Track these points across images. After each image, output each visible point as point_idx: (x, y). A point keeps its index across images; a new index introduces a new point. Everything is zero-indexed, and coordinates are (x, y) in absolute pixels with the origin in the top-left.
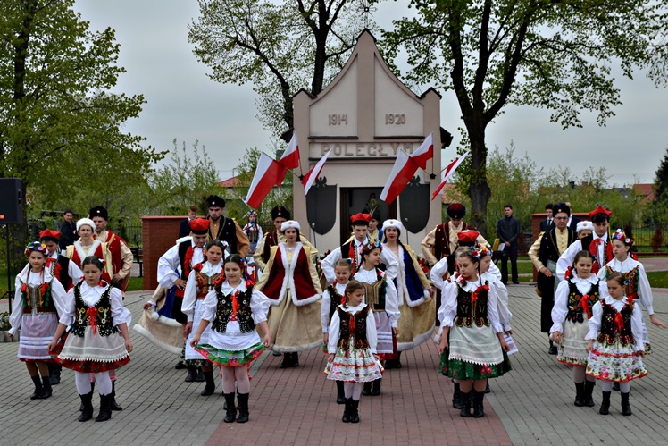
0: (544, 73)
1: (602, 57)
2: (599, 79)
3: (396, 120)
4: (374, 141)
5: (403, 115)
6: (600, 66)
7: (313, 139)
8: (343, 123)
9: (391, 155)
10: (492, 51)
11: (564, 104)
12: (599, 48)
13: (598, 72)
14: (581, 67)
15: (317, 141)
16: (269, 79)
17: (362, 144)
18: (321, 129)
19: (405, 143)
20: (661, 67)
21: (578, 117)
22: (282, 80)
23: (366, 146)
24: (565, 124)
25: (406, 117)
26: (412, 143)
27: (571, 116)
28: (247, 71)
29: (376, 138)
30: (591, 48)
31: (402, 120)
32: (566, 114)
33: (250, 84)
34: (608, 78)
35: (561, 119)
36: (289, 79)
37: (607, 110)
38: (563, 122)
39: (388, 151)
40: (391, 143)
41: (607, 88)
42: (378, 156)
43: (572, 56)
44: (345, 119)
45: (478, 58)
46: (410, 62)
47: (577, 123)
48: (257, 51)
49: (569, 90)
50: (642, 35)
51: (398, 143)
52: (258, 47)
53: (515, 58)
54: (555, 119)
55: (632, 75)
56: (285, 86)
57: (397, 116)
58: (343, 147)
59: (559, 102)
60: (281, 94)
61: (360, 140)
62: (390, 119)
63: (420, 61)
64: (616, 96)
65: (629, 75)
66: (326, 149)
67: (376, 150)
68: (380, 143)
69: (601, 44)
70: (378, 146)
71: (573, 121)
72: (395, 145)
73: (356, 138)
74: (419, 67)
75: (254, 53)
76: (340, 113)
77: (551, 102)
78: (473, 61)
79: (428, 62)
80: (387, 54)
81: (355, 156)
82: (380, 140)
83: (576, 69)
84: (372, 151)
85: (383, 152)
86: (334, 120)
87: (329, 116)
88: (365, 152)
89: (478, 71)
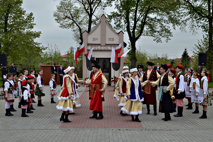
0: (151, 27)
1: (167, 23)
2: (166, 29)
3: (111, 39)
4: (105, 45)
5: (113, 38)
6: (167, 26)
7: (88, 44)
8: (97, 40)
9: (110, 49)
10: (138, 21)
11: (157, 36)
12: (167, 21)
13: (166, 27)
14: (162, 26)
16: (76, 27)
17: (102, 46)
18: (91, 41)
19: (114, 46)
20: (183, 26)
21: (161, 40)
23: (103, 47)
24: (157, 42)
26: (116, 46)
28: (70, 25)
29: (106, 44)
30: (165, 21)
31: (113, 39)
32: (158, 39)
34: (169, 29)
35: (156, 40)
36: (81, 28)
37: (169, 38)
38: (157, 41)
39: (109, 48)
40: (110, 46)
41: (169, 32)
42: (106, 49)
43: (159, 23)
44: (97, 39)
45: (134, 23)
46: (115, 24)
47: (160, 41)
49: (158, 32)
50: (178, 18)
51: (112, 46)
53: (144, 23)
55: (175, 28)
56: (80, 30)
57: (112, 38)
58: (97, 47)
59: (156, 35)
60: (79, 32)
61: (101, 45)
62: (110, 39)
64: (171, 34)
65: (175, 29)
66: (92, 47)
67: (106, 48)
68: (107, 46)
69: (167, 20)
70: (106, 47)
71: (159, 41)
73: (100, 44)
74: (117, 25)
75: (72, 20)
76: (96, 37)
77: (154, 35)
78: (132, 24)
79: (120, 24)
80: (109, 21)
81: (100, 49)
82: (107, 45)
83: (161, 27)
84: (105, 48)
85: (108, 48)
86: (94, 39)
87: (93, 38)
88: (103, 48)
89: (134, 26)
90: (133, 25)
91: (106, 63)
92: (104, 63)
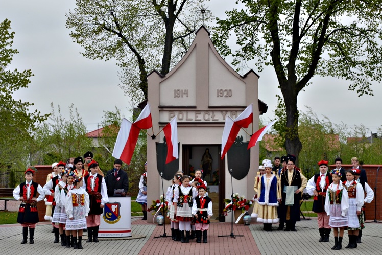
0: (343, 51)
3: (225, 94)
4: (208, 109)
5: (230, 90)
7: (162, 108)
8: (185, 96)
9: (221, 120)
10: (302, 35)
11: (360, 77)
15: (165, 109)
16: (129, 56)
17: (199, 112)
18: (168, 101)
19: (231, 111)
21: (370, 87)
22: (139, 57)
23: (202, 113)
24: (360, 93)
25: (233, 91)
26: (237, 111)
27: (365, 86)
28: (112, 50)
29: (210, 107)
31: (229, 94)
32: (361, 85)
33: (114, 60)
35: (357, 88)
36: (144, 56)
38: (358, 91)
39: (219, 117)
40: (221, 111)
42: (211, 121)
43: (366, 39)
44: (186, 93)
46: (239, 43)
47: (369, 92)
48: (120, 35)
49: (364, 65)
51: (227, 111)
52: (120, 31)
53: (321, 41)
54: (352, 88)
56: (141, 62)
57: (226, 91)
58: (185, 114)
59: (356, 75)
60: (138, 67)
61: (197, 109)
62: (220, 93)
63: (246, 42)
66: (172, 115)
67: (210, 117)
68: (213, 111)
70: (211, 114)
71: (366, 90)
72: (224, 113)
73: (195, 107)
74: (246, 47)
75: (117, 36)
76: (182, 88)
77: (349, 75)
78: (288, 44)
79: (253, 44)
80: (221, 37)
81: (193, 121)
82: (213, 109)
83: (369, 50)
84: (207, 117)
85: (215, 118)
86: (178, 94)
87: (175, 91)
88: (201, 118)
89: (291, 51)
90: (290, 48)
91: (211, 158)
92: (207, 157)
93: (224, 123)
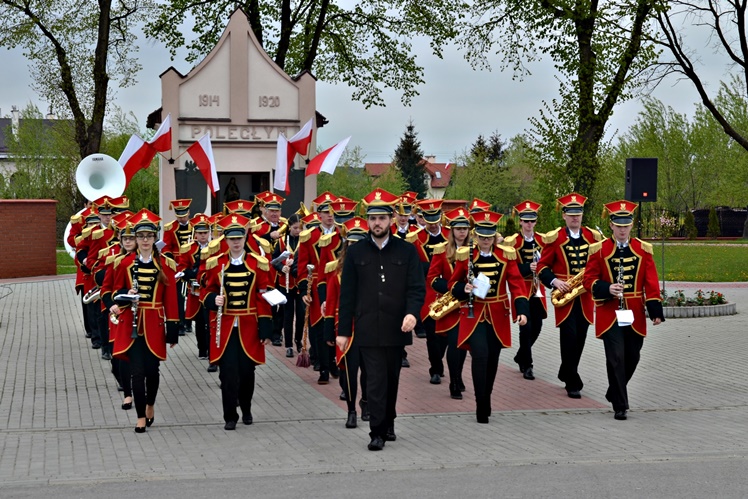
0: (340, 46)
1: (402, 32)
2: (401, 55)
3: (270, 102)
4: (247, 124)
5: (277, 98)
6: (400, 42)
7: (183, 121)
8: (214, 104)
9: (264, 138)
10: (294, 22)
11: (366, 82)
12: (399, 23)
13: (399, 48)
14: (384, 44)
15: (187, 122)
16: (43, 43)
17: (234, 127)
18: (191, 110)
19: (279, 127)
20: (478, 48)
21: (380, 95)
22: (58, 45)
23: (239, 129)
24: (367, 103)
25: (281, 99)
26: (286, 127)
27: (373, 94)
28: (22, 31)
29: (250, 121)
30: (391, 22)
31: (276, 102)
32: (368, 92)
34: (410, 55)
35: (363, 97)
36: (64, 45)
37: (411, 89)
38: (364, 101)
39: (261, 134)
40: (265, 127)
41: (408, 65)
42: (251, 140)
43: (374, 31)
44: (216, 100)
45: (280, 29)
46: (196, 29)
47: (379, 102)
48: (27, 12)
49: (366, 65)
50: (451, 12)
51: (272, 127)
52: (27, 6)
53: (315, 33)
54: (356, 97)
55: (442, 53)
56: (60, 52)
57: (271, 98)
58: (214, 129)
59: (361, 79)
60: (55, 61)
61: (233, 123)
62: (264, 101)
63: (207, 29)
64: (418, 73)
65: (439, 55)
66: (197, 131)
67: (249, 134)
68: (254, 126)
69: (402, 19)
70: (251, 130)
71: (375, 99)
73: (229, 120)
74: (206, 36)
75: (22, 13)
76: (211, 93)
77: (353, 79)
78: (275, 32)
79: (217, 31)
81: (227, 139)
82: (254, 123)
83: (378, 45)
84: (245, 134)
85: (257, 136)
86: (205, 101)
87: (200, 97)
88: (237, 135)
89: (280, 43)
90: (279, 39)
91: (237, 191)
92: (232, 189)
93: (276, 143)
